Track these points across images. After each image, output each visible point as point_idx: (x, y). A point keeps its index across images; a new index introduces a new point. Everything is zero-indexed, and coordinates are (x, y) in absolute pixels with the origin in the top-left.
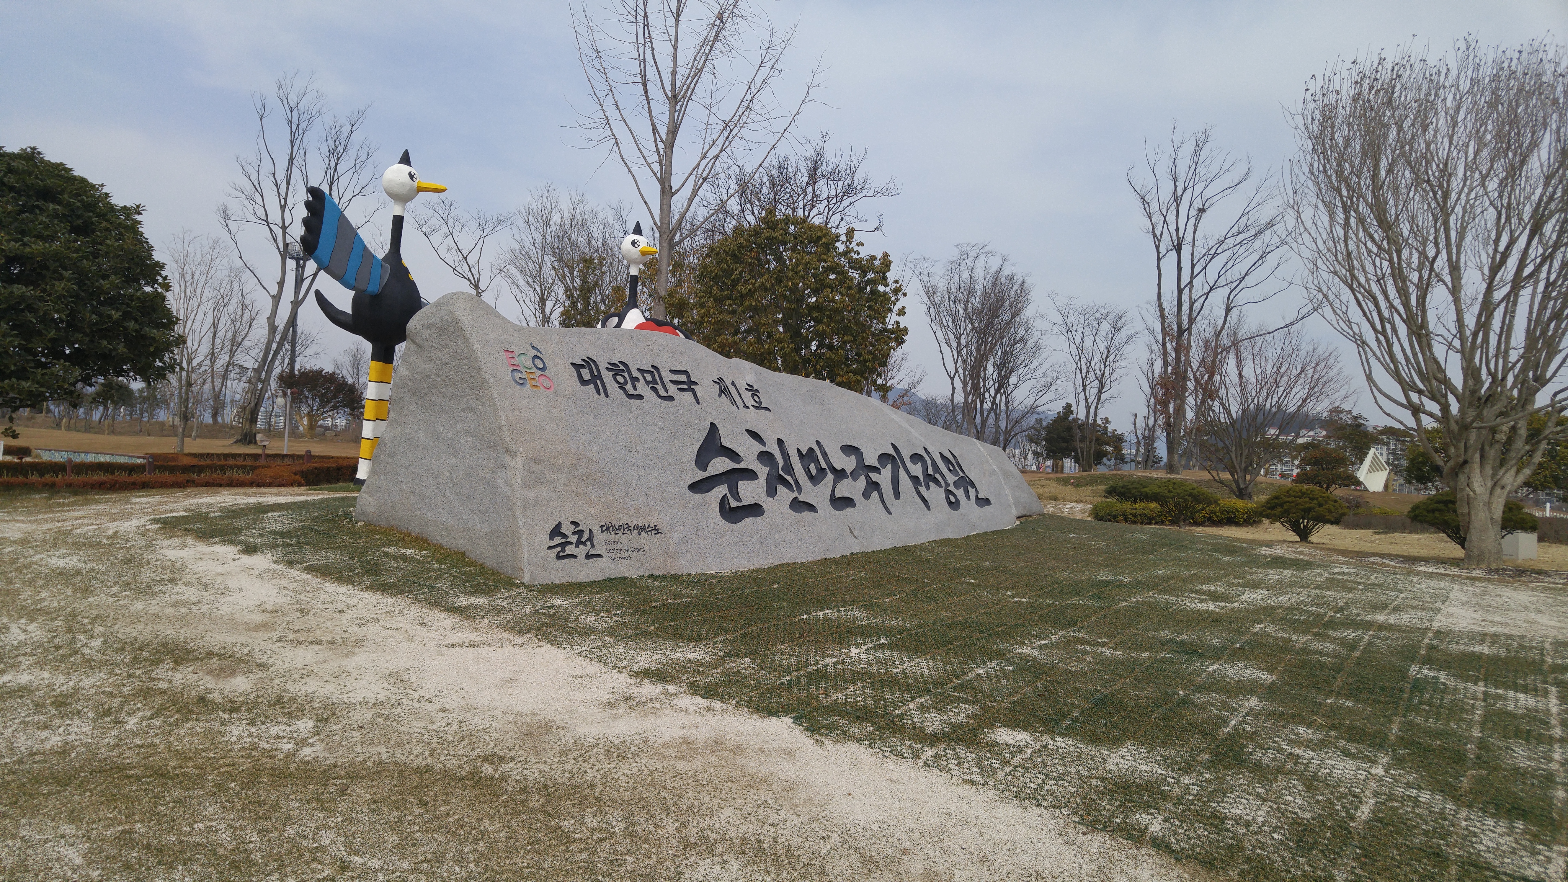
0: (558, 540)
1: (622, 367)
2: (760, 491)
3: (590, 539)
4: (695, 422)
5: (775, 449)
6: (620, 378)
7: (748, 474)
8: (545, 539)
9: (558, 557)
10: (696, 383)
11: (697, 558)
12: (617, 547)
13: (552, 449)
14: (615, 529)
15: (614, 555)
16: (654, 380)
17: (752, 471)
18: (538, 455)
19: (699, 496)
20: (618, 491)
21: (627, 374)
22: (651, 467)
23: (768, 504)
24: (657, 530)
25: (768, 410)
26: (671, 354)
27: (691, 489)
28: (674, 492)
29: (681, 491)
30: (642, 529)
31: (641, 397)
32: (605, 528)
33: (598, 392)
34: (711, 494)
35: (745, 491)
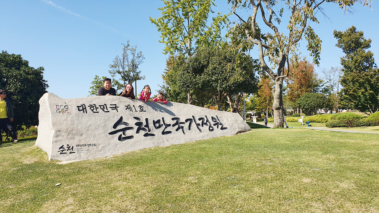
2: (134, 132)
3: (72, 148)
4: (116, 117)
5: (144, 121)
6: (92, 108)
7: (131, 128)
8: (58, 149)
9: (61, 154)
10: (118, 107)
11: (107, 151)
12: (81, 150)
13: (65, 128)
14: (81, 146)
15: (79, 152)
16: (104, 108)
17: (132, 127)
18: (59, 129)
19: (112, 135)
20: (84, 136)
21: (95, 107)
22: (97, 129)
23: (136, 135)
24: (95, 145)
25: (145, 111)
26: (112, 101)
27: (110, 134)
28: (103, 135)
29: (106, 135)
30: (90, 145)
31: (98, 112)
32: (78, 146)
33: (84, 112)
34: (116, 134)
35: (128, 133)
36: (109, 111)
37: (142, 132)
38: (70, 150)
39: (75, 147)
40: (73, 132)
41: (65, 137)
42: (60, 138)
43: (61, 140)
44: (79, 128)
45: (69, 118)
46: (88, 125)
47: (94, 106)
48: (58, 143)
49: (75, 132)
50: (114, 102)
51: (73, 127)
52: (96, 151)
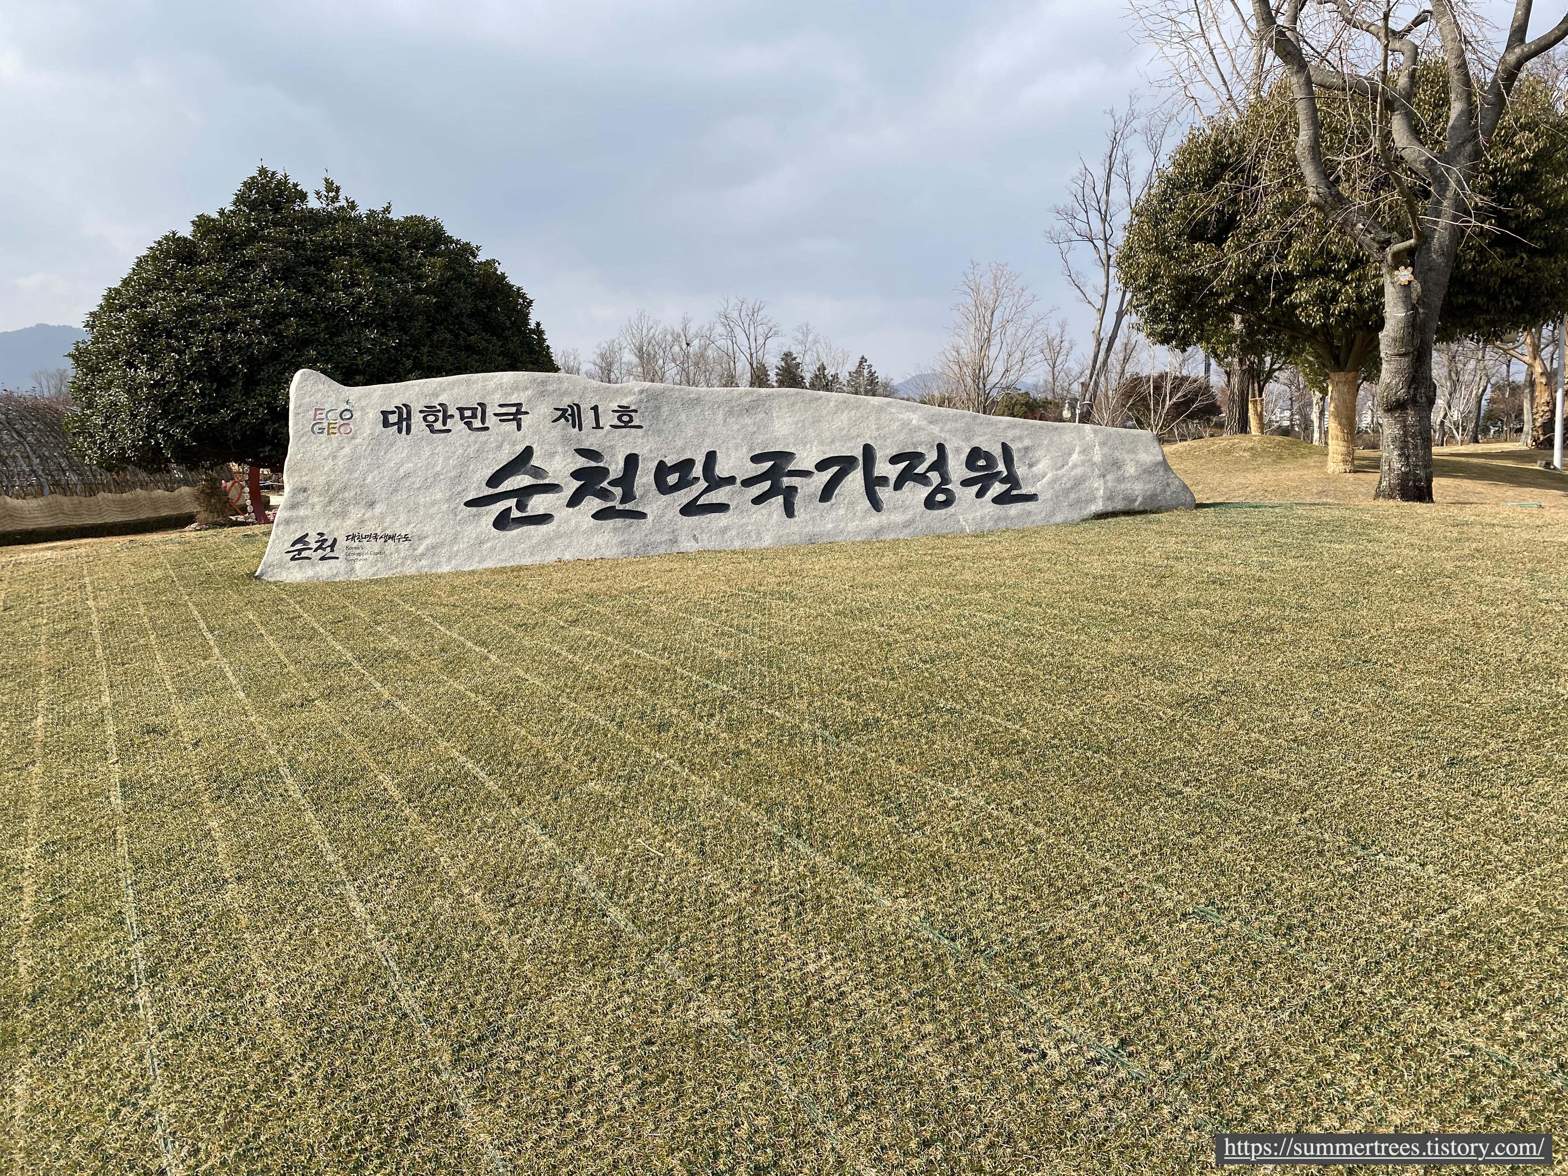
0: (299, 546)
1: (439, 408)
2: (559, 502)
3: (332, 546)
4: (507, 447)
5: (617, 463)
6: (431, 418)
7: (552, 488)
8: (287, 546)
9: (293, 559)
10: (527, 413)
11: (444, 560)
12: (358, 551)
13: (322, 480)
14: (361, 538)
15: (351, 557)
16: (474, 416)
17: (558, 485)
18: (305, 485)
19: (474, 509)
20: (379, 508)
21: (440, 415)
22: (428, 488)
23: (562, 514)
24: (406, 538)
25: (640, 427)
26: (508, 391)
27: (468, 504)
28: (445, 507)
29: (452, 507)
30: (392, 537)
31: (449, 431)
32: (351, 537)
33: (400, 431)
34: (492, 507)
35: (538, 504)
36: (487, 429)
37: (593, 504)
38: (324, 549)
39: (342, 543)
40: (346, 495)
41: (318, 508)
42: (302, 512)
43: (303, 519)
44: (367, 481)
45: (347, 450)
46: (402, 472)
47: (439, 411)
48: (293, 527)
49: (352, 494)
50: (516, 395)
51: (349, 480)
52: (405, 558)
